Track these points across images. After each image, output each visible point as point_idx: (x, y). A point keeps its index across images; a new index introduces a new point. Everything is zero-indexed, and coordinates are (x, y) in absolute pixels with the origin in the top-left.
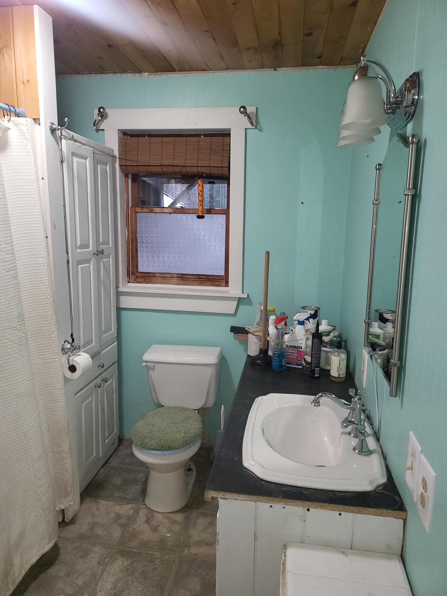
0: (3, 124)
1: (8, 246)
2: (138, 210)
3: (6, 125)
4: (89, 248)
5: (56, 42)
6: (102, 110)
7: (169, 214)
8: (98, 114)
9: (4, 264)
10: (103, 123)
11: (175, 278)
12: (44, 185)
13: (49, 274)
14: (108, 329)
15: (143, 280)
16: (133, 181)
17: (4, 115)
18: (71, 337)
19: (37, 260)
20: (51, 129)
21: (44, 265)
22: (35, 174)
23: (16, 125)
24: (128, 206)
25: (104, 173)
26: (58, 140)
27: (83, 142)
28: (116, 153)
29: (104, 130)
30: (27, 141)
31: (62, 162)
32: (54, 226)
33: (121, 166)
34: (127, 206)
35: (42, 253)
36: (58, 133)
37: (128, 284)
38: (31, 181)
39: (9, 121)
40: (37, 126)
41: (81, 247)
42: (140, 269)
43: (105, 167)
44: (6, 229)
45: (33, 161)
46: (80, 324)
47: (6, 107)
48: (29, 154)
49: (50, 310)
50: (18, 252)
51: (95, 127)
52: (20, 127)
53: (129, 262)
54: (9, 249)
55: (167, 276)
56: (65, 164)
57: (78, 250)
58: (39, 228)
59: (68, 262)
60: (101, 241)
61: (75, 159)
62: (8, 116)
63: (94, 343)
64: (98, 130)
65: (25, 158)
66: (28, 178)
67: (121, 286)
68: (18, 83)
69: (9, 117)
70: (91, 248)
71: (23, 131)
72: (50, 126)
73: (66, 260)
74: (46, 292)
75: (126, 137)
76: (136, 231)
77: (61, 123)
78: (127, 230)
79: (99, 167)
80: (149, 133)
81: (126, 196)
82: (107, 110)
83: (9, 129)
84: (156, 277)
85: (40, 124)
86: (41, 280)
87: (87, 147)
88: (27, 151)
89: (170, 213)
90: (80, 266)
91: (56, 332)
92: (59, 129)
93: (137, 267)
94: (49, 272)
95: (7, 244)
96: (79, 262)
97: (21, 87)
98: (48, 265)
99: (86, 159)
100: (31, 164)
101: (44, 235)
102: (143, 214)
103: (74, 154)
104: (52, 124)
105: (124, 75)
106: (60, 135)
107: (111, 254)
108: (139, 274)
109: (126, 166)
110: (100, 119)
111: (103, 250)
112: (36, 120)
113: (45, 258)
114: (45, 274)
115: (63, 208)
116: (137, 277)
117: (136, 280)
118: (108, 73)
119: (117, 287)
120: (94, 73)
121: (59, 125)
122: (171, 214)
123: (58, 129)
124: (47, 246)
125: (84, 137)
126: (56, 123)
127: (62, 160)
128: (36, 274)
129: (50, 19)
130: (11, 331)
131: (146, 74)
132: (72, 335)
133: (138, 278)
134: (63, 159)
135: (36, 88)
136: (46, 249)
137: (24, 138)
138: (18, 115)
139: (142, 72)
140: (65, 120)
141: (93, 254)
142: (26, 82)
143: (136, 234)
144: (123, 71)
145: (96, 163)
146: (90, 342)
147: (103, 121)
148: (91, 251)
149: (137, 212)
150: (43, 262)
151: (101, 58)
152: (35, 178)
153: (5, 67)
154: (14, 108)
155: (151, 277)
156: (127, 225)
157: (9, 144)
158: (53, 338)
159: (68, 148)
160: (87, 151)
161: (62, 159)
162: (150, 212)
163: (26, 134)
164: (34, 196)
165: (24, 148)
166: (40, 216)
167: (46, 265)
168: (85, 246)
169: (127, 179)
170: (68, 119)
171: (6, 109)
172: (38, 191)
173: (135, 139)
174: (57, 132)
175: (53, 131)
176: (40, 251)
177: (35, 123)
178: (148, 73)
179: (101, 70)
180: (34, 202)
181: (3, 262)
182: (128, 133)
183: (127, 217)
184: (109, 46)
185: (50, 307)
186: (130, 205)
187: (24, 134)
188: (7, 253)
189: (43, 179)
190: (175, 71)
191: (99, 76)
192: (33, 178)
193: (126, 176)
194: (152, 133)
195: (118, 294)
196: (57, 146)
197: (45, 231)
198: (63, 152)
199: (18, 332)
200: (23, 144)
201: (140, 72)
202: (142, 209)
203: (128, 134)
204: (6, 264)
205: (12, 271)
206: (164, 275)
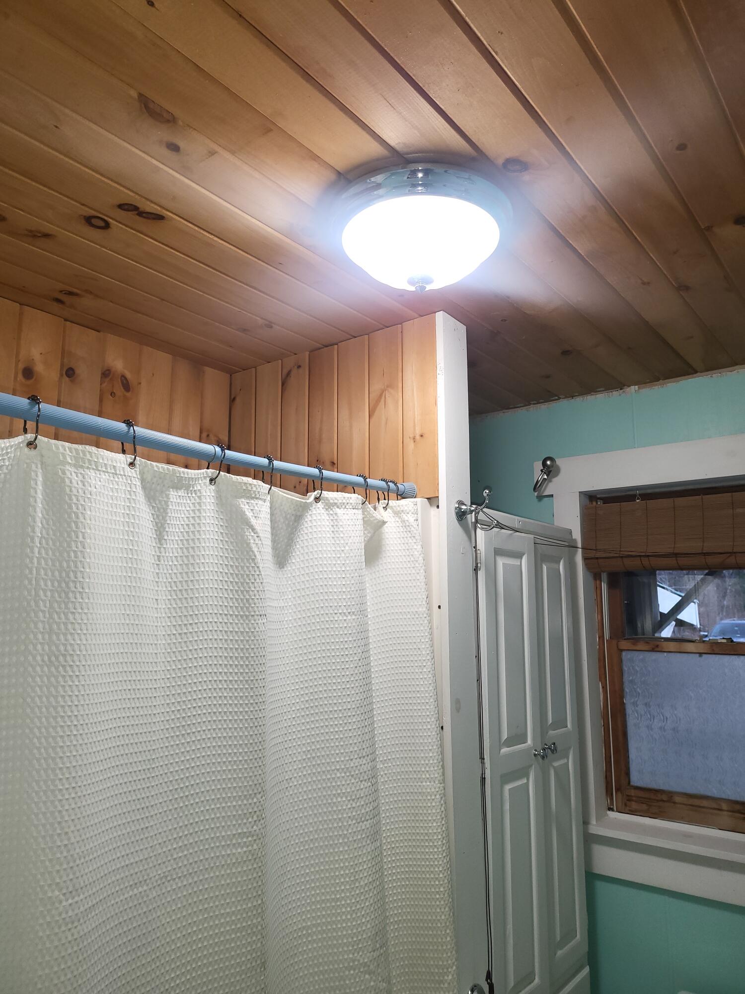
0: (374, 515)
1: (364, 761)
2: (624, 644)
3: (379, 517)
4: (525, 741)
5: (473, 364)
6: (548, 463)
7: (698, 655)
8: (542, 471)
9: (354, 805)
10: (550, 484)
11: (725, 813)
12: (441, 619)
13: (443, 818)
14: (569, 935)
15: (644, 807)
16: (612, 585)
17: (379, 499)
18: (487, 980)
19: (420, 786)
20: (457, 514)
21: (433, 797)
22: (424, 603)
23: (397, 513)
24: (602, 637)
25: (554, 576)
26: (469, 531)
27: (516, 526)
28: (577, 535)
29: (552, 496)
30: (415, 541)
31: (476, 570)
32: (457, 705)
33: (585, 559)
34: (599, 638)
35: (432, 769)
36: (471, 518)
37: (609, 812)
38: (417, 616)
39: (385, 508)
40: (433, 511)
41: (509, 743)
42: (636, 779)
43: (555, 566)
44: (363, 725)
45: (422, 577)
46: (508, 933)
47: (383, 484)
48: (417, 565)
49: (443, 910)
50: (386, 765)
51: (536, 494)
52: (405, 517)
53: (608, 762)
54: (365, 769)
55: (705, 803)
56: (481, 574)
57: (505, 750)
58: (428, 714)
59: (483, 779)
60: (550, 721)
61: (501, 562)
62: (385, 499)
63: (537, 980)
64: (540, 498)
65: (409, 572)
66: (412, 610)
67: (593, 821)
68: (407, 440)
69: (386, 501)
70: (529, 742)
71: (407, 524)
72: (456, 508)
73: (480, 775)
74: (436, 863)
75: (594, 503)
76: (622, 690)
77: (477, 499)
78: (603, 687)
79: (545, 568)
80: (642, 492)
81: (596, 617)
82: (559, 462)
83: (384, 523)
84: (675, 803)
85: (438, 507)
86: (426, 834)
87: (523, 534)
88: (412, 559)
89: (701, 654)
90: (507, 787)
91: (454, 968)
92: (473, 511)
93: (628, 774)
94: (443, 816)
95: (364, 757)
96: (507, 778)
97: (410, 446)
98: (442, 798)
99: (521, 558)
100: (418, 584)
101: (435, 729)
102: (637, 653)
103: (498, 552)
104: (461, 503)
105: (590, 398)
106: (473, 520)
107: (570, 748)
108: (633, 793)
109: (597, 558)
110: (546, 477)
111: (554, 744)
112: (433, 500)
113: (437, 782)
114: (434, 820)
115: (475, 660)
116: (629, 799)
117: (626, 805)
118: (559, 398)
119: (586, 823)
120: (534, 404)
121: (472, 503)
122: (704, 656)
123: (471, 512)
124: (442, 753)
125: (516, 518)
126: (467, 500)
127: (477, 566)
128: (417, 818)
129: (463, 329)
130: (357, 974)
131: (633, 388)
132: (489, 976)
133: (633, 800)
134: (479, 565)
135: (435, 445)
136: (440, 760)
137: (410, 535)
138: (401, 495)
139: (624, 385)
140: (485, 495)
141: (535, 755)
142: (418, 437)
143: (622, 697)
144: (588, 389)
145: (539, 559)
146: (530, 978)
147: (551, 481)
148: (529, 749)
149: (622, 650)
150: (433, 790)
151: (548, 377)
152: (424, 609)
153: (387, 419)
154: (396, 484)
155: (664, 801)
156: (602, 677)
157: (384, 549)
158: (446, 985)
159: (488, 542)
160: (524, 541)
161: (477, 564)
162: (653, 650)
163: (413, 529)
164: (421, 645)
165: (408, 553)
166: (431, 688)
167: (438, 797)
168: (518, 737)
169: (598, 582)
170: (490, 492)
171: (382, 489)
172: (429, 636)
173: (615, 506)
174: (469, 516)
175: (461, 515)
176: (427, 764)
177: (431, 505)
178: (637, 387)
179: (547, 395)
180: (420, 658)
181: (353, 800)
182: (598, 496)
183: (602, 660)
184: (565, 353)
185: (442, 903)
186: (607, 635)
187: (409, 529)
188: (361, 779)
189: (439, 607)
190: (696, 372)
191: (544, 407)
192: (420, 609)
193: (597, 577)
194: (649, 491)
195: (589, 840)
196: (468, 543)
197: (439, 718)
198: (478, 552)
199: (371, 978)
200: (407, 547)
201: (620, 385)
202: (634, 644)
203: (600, 499)
204: (358, 804)
205: (369, 821)
206: (697, 802)
